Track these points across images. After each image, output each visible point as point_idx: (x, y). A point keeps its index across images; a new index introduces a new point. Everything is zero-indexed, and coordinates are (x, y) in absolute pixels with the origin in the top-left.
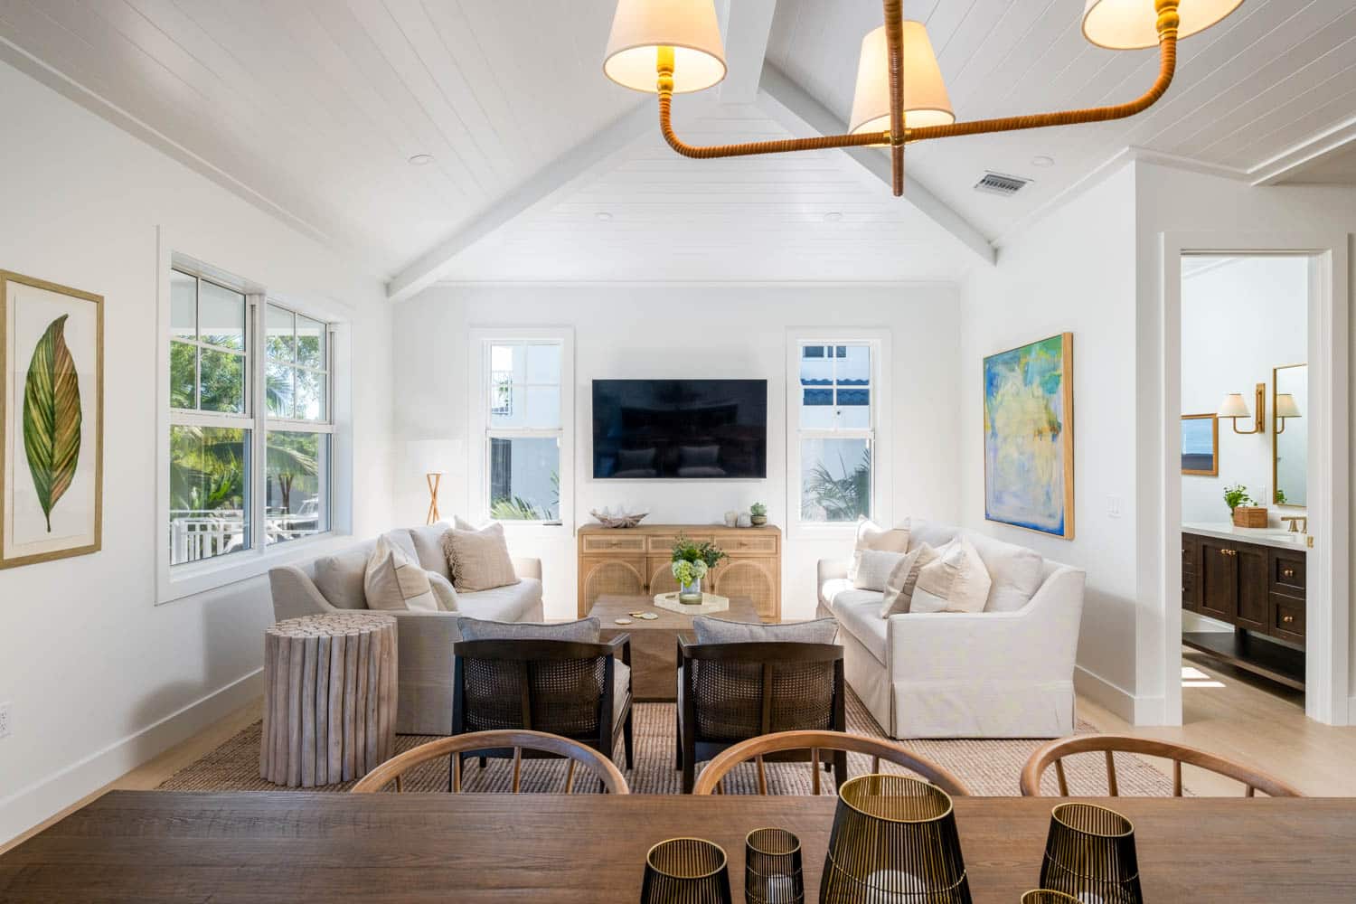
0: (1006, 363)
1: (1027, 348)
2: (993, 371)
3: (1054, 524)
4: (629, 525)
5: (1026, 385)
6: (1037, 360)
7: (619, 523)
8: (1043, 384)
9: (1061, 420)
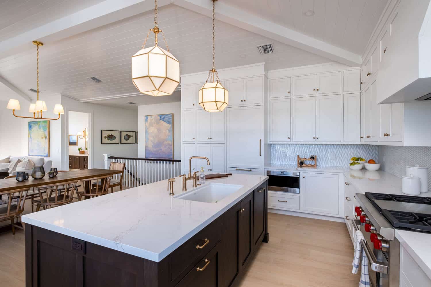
0: (34, 124)
1: (40, 121)
2: (30, 125)
3: (46, 155)
5: (39, 128)
6: (41, 124)
8: (43, 129)
9: (47, 135)
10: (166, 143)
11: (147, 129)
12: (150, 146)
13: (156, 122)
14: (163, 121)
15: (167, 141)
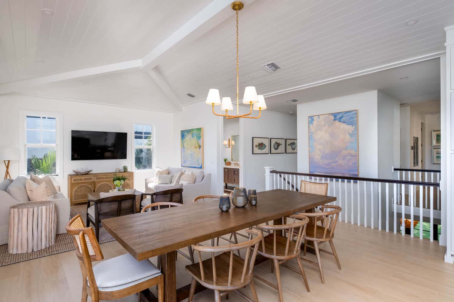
0: (187, 132)
1: (193, 130)
2: (183, 134)
3: (200, 166)
4: (87, 173)
5: (192, 137)
6: (195, 132)
7: (84, 173)
8: (197, 137)
9: (201, 145)
10: (344, 152)
11: (313, 133)
12: (317, 157)
13: (327, 125)
14: (340, 121)
15: (346, 150)
